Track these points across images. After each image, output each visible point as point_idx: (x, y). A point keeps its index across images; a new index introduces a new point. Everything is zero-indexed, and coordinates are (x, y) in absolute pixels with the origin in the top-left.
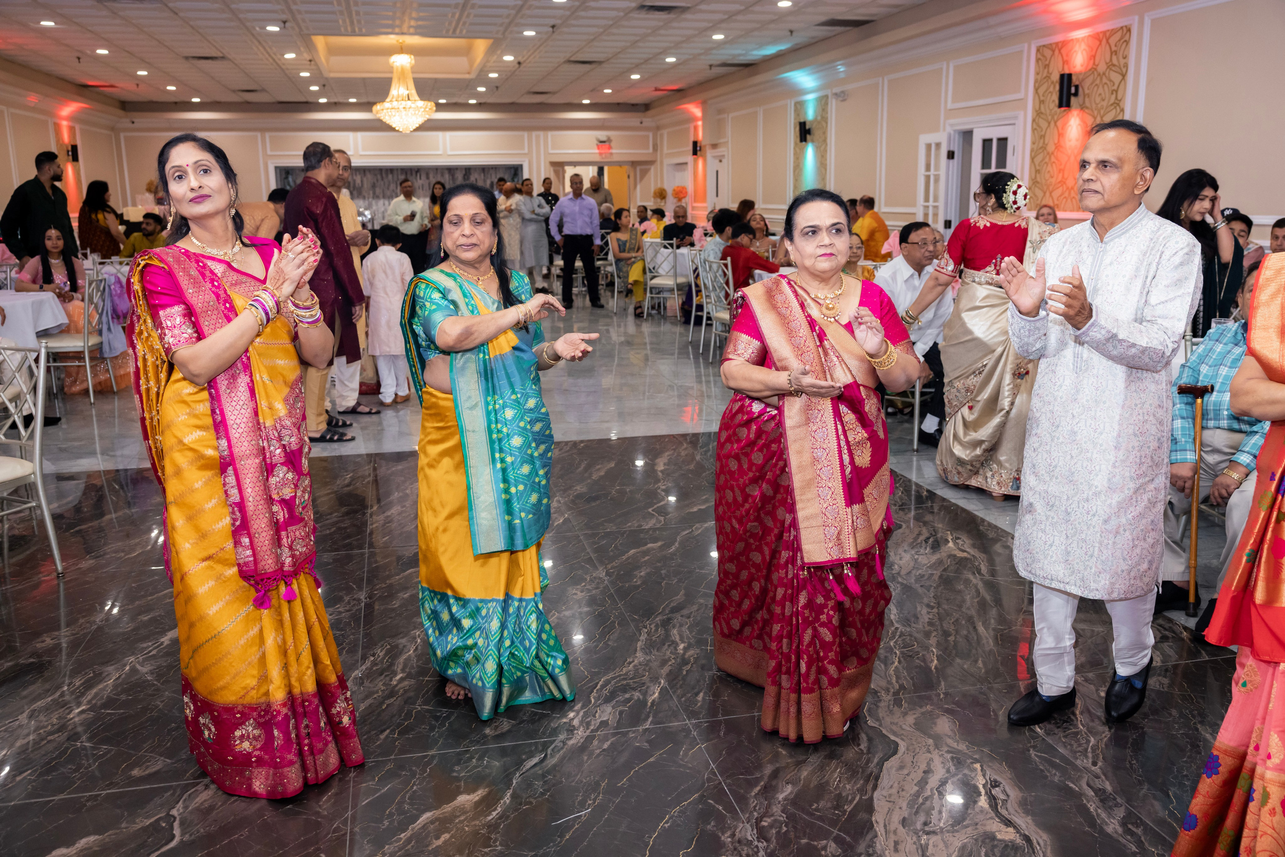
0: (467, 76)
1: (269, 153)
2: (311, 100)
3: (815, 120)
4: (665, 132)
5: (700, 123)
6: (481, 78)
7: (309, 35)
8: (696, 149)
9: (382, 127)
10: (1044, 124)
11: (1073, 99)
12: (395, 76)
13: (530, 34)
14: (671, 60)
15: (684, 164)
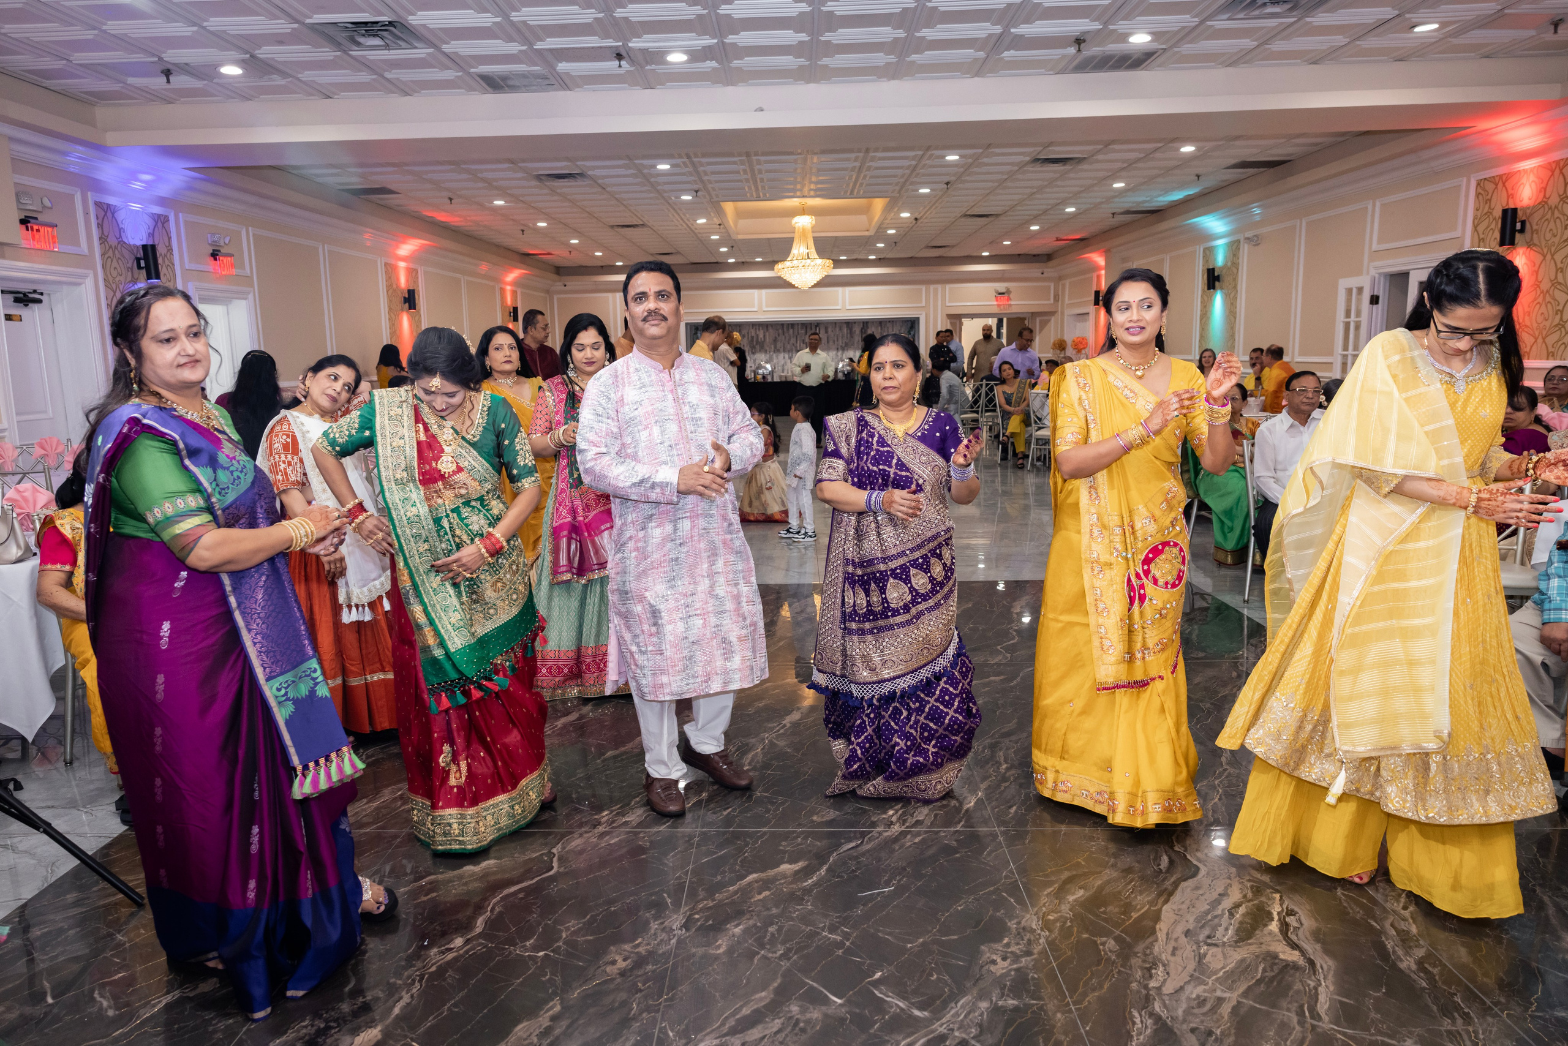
0: (867, 234)
2: (720, 260)
3: (1225, 266)
4: (1068, 282)
5: (1103, 272)
6: (880, 235)
7: (719, 202)
9: (783, 284)
11: (1518, 236)
12: (796, 236)
13: (925, 191)
14: (1071, 209)
15: (1086, 315)
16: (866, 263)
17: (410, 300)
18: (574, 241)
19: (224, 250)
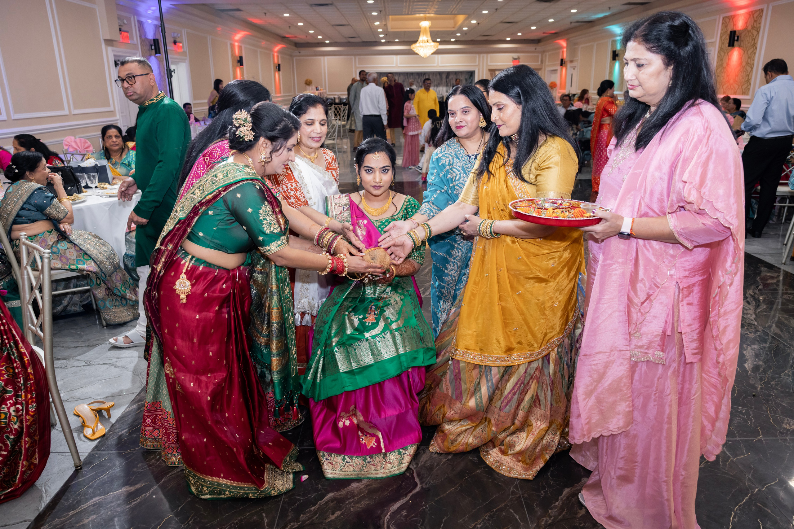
0: (453, 29)
1: (357, 66)
2: (378, 40)
3: (620, 49)
4: (547, 54)
5: (565, 50)
6: (460, 30)
7: (389, 15)
8: (562, 63)
9: (411, 53)
10: (722, 54)
11: (736, 43)
12: (422, 30)
13: (485, 12)
14: (551, 20)
15: (556, 70)
16: (449, 43)
17: (240, 61)
18: (311, 32)
19: (178, 40)
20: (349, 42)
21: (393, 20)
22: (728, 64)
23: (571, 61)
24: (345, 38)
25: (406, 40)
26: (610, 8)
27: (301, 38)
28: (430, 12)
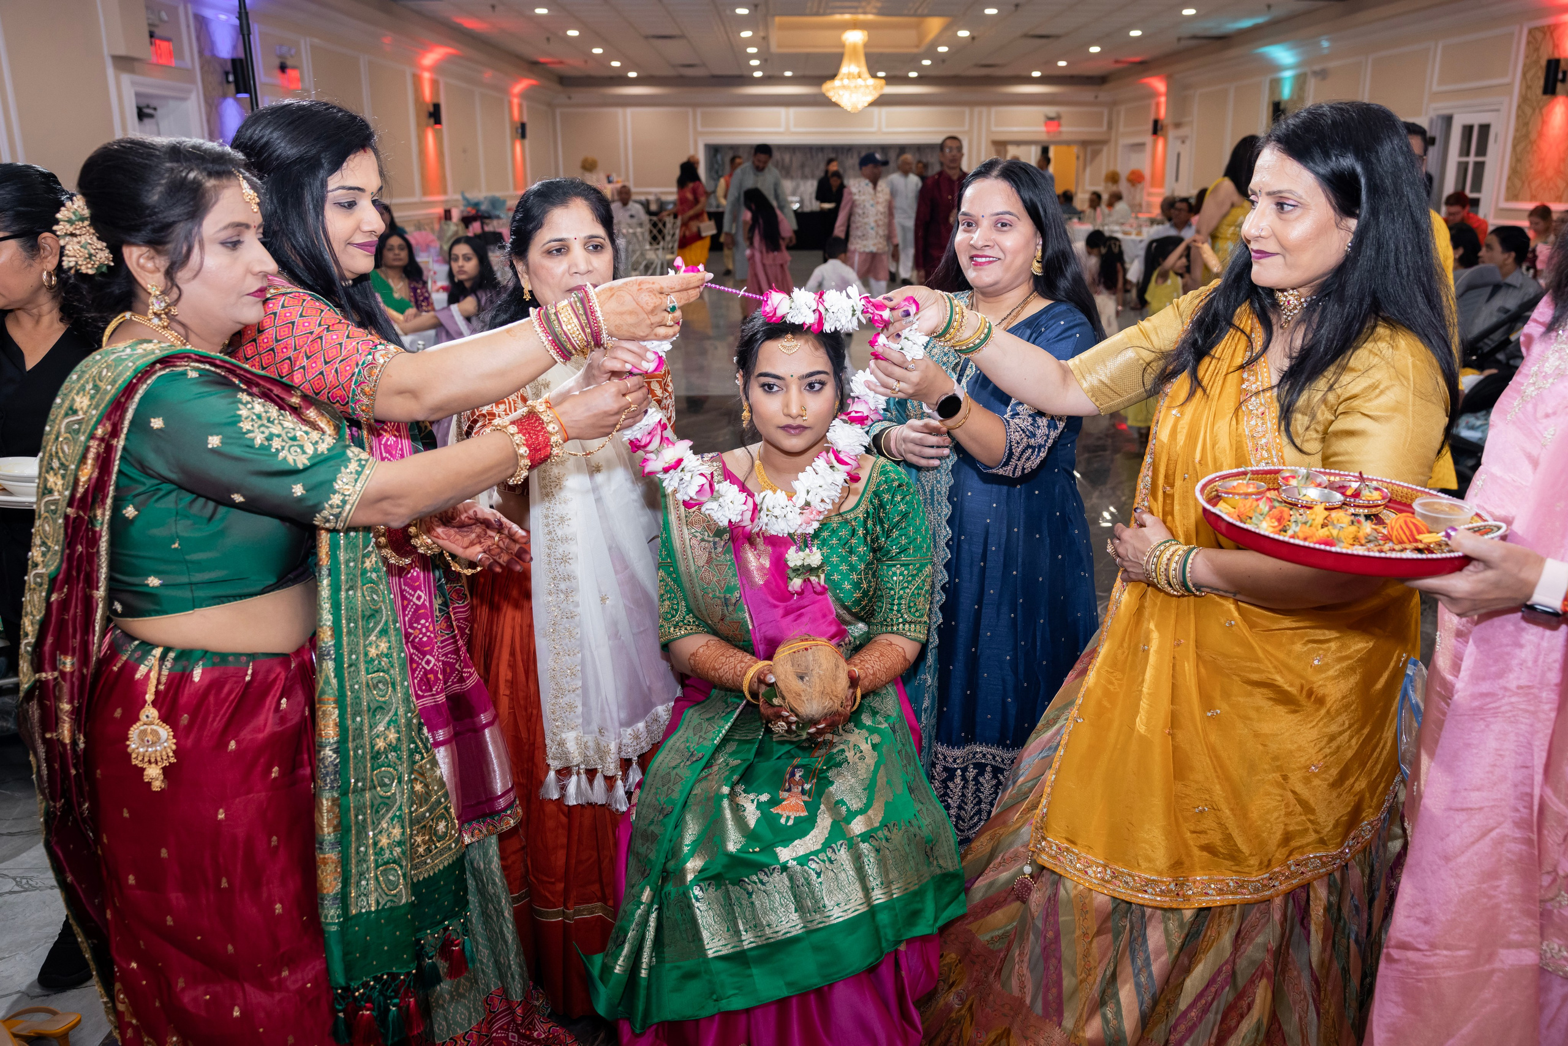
0: (915, 50)
1: (700, 129)
2: (745, 73)
3: (1289, 100)
4: (1122, 108)
5: (1163, 99)
6: (930, 52)
7: (774, 15)
8: (1157, 128)
9: (822, 101)
10: (1528, 111)
11: (1559, 86)
12: (847, 51)
13: (991, 11)
14: (1136, 33)
15: (1142, 145)
16: (906, 81)
17: (435, 115)
18: (597, 51)
19: (289, 63)
20: (682, 77)
21: (782, 27)
22: (1541, 134)
23: (1178, 125)
24: (674, 66)
25: (808, 73)
26: (1269, 7)
27: (574, 64)
28: (868, 9)
